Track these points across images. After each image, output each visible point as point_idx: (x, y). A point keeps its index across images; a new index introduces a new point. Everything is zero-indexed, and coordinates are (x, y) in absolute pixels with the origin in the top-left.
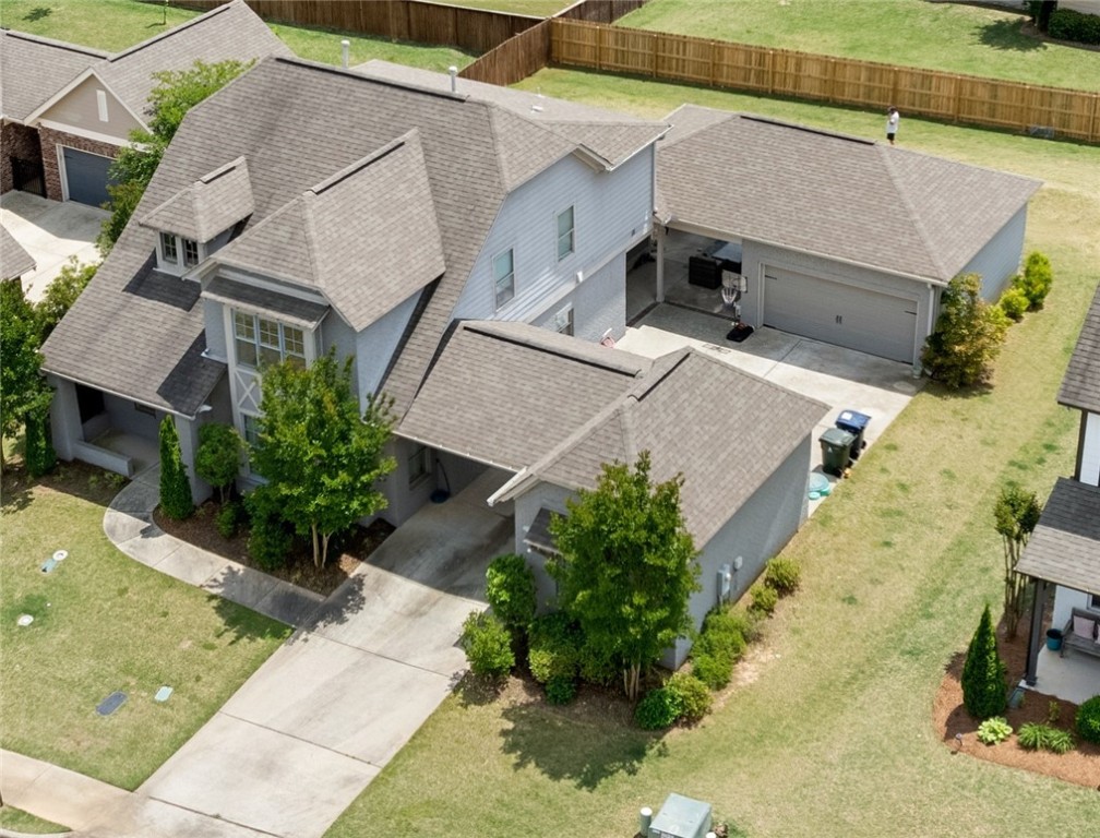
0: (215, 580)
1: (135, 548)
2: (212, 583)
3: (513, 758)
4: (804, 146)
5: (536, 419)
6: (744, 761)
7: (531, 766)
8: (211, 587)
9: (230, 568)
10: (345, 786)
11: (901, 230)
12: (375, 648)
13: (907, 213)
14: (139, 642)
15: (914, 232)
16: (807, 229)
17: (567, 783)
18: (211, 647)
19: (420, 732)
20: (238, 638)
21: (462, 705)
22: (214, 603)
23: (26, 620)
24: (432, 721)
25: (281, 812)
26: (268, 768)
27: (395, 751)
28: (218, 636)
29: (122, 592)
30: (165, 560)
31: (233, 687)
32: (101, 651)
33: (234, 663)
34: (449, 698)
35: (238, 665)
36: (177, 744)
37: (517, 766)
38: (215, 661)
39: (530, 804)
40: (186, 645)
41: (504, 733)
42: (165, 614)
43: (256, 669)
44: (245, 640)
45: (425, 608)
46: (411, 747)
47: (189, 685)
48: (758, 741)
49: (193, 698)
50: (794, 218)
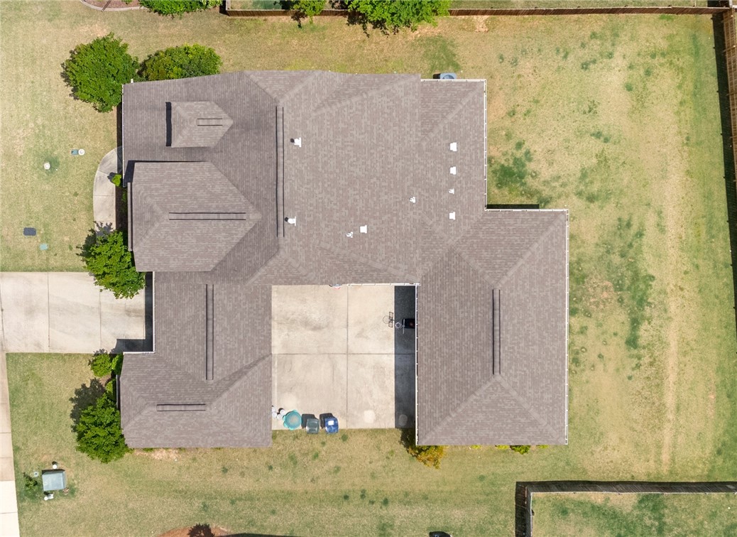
0: (102, 224)
1: (100, 179)
2: (99, 224)
3: (74, 396)
4: (483, 335)
5: (177, 344)
6: (114, 475)
7: (74, 404)
8: (98, 225)
9: (111, 224)
10: (35, 345)
11: (442, 410)
12: (103, 309)
13: (454, 410)
14: (58, 220)
15: (443, 418)
16: (429, 360)
17: (72, 422)
18: (71, 248)
19: (70, 355)
20: (81, 255)
21: (90, 361)
22: (90, 234)
23: (47, 166)
24: (77, 356)
25: (14, 331)
26: (31, 312)
27: (58, 352)
28: (77, 247)
29: (76, 194)
30: (100, 197)
31: (61, 269)
32: (47, 209)
33: (69, 263)
34: (91, 355)
35: (70, 264)
36: (26, 270)
37: (72, 400)
38: (66, 255)
39: (56, 415)
40: (66, 239)
41: (84, 386)
42: (74, 220)
43: (73, 271)
44: (81, 258)
45: (133, 314)
46: (63, 357)
47: (52, 253)
48: (126, 475)
49: (47, 259)
50: (434, 350)
